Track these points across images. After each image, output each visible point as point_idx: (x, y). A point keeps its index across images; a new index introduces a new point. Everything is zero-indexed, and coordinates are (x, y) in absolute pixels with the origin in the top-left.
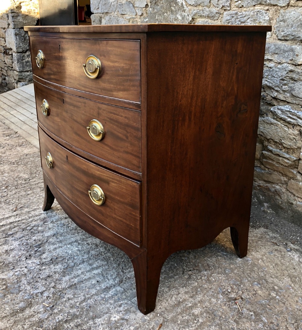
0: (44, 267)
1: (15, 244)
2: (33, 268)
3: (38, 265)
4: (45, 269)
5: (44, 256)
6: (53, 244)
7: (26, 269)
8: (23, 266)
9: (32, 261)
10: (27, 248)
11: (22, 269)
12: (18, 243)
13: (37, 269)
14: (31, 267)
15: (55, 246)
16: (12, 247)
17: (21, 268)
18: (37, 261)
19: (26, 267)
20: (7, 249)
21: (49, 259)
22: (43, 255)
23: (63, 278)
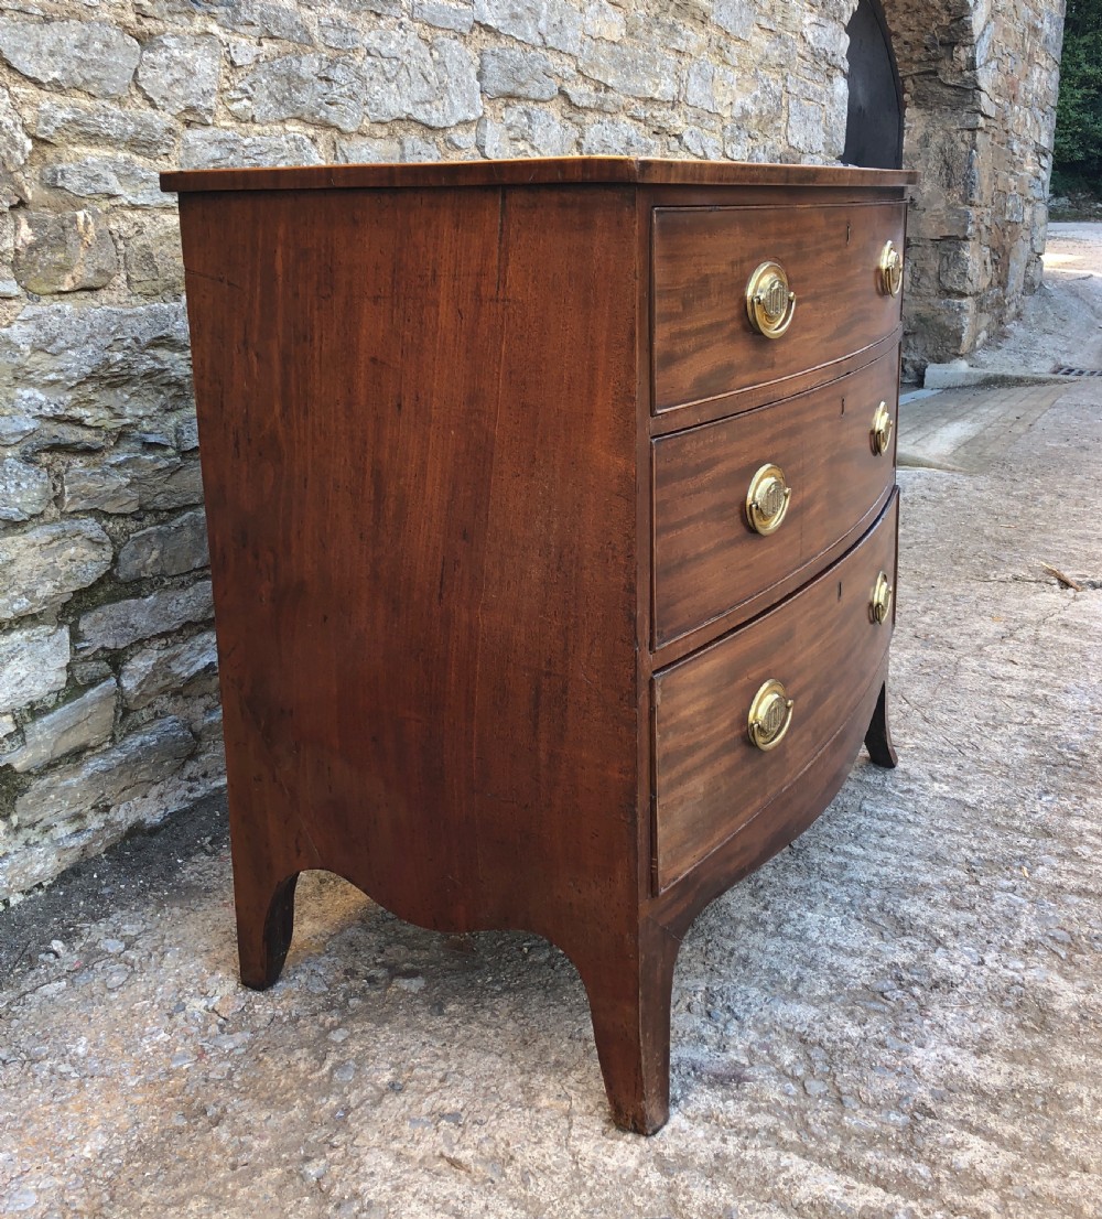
0: (942, 933)
1: (933, 1054)
2: (966, 949)
3: (946, 948)
4: (945, 927)
5: (903, 957)
6: (835, 971)
7: (986, 958)
8: (985, 971)
9: (951, 967)
10: (911, 1020)
11: (995, 965)
12: (919, 1052)
13: (961, 941)
14: (970, 955)
15: (841, 960)
16: (950, 1052)
17: (993, 971)
18: (939, 958)
19: (982, 963)
20: (973, 1058)
21: (905, 940)
22: (904, 964)
23: (933, 885)
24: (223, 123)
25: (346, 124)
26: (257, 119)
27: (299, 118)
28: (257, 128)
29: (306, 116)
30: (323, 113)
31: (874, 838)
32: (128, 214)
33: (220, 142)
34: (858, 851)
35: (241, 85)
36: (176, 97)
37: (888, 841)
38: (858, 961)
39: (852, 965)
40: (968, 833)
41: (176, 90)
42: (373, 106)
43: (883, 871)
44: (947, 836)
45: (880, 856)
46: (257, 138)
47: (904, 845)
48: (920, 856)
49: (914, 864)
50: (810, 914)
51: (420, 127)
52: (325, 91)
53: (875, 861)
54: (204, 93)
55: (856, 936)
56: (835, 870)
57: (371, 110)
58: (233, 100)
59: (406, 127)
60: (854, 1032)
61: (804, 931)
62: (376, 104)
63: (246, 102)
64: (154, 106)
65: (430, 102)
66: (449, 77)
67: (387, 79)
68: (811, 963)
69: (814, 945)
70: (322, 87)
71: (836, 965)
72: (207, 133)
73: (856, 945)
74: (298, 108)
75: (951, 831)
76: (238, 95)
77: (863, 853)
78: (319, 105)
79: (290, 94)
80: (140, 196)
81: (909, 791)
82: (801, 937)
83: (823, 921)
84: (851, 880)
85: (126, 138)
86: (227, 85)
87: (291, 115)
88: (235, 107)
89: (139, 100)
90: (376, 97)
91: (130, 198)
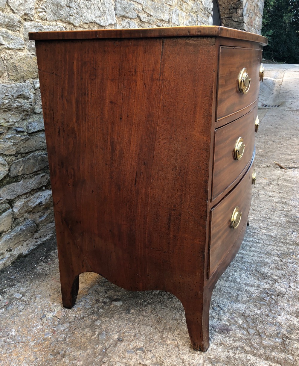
0: (276, 278)
1: (284, 318)
2: (284, 282)
3: (278, 282)
4: (276, 276)
5: (267, 286)
6: (248, 292)
7: (291, 285)
8: (292, 290)
9: (282, 289)
10: (274, 307)
11: (294, 287)
12: (279, 317)
13: (282, 280)
14: (286, 284)
15: (248, 288)
16: (288, 317)
17: (294, 289)
18: (277, 286)
19: (290, 287)
20: (296, 319)
21: (266, 281)
22: (267, 288)
23: (269, 262)
24: (37, 20)
25: (75, 23)
26: (48, 19)
27: (61, 20)
28: (48, 22)
29: (63, 19)
30: (68, 19)
31: (248, 248)
32: (7, 51)
33: (36, 27)
34: (245, 252)
35: (42, 7)
36: (21, 10)
37: (253, 249)
38: (254, 288)
39: (252, 290)
40: (275, 245)
41: (21, 7)
42: (84, 17)
43: (254, 258)
44: (269, 246)
45: (251, 254)
46: (48, 26)
47: (258, 250)
48: (263, 253)
49: (262, 256)
50: (236, 274)
51: (98, 25)
52: (69, 11)
53: (251, 255)
54: (30, 9)
55: (251, 280)
56: (240, 259)
57: (83, 19)
58: (40, 12)
59: (93, 25)
60: (258, 312)
61: (235, 279)
62: (85, 17)
63: (44, 13)
64: (14, 12)
65: (101, 17)
66: (106, 9)
67: (88, 8)
68: (240, 289)
69: (239, 284)
70: (68, 9)
71: (247, 290)
72: (32, 23)
73: (252, 283)
74: (61, 16)
75: (270, 245)
76: (41, 10)
77: (246, 253)
78: (67, 16)
79: (58, 11)
80: (11, 45)
81: (254, 232)
82: (235, 281)
83: (240, 276)
84: (245, 262)
85: (5, 23)
86: (37, 7)
87: (58, 18)
88: (40, 14)
89: (9, 10)
90: (84, 14)
91: (7, 45)
